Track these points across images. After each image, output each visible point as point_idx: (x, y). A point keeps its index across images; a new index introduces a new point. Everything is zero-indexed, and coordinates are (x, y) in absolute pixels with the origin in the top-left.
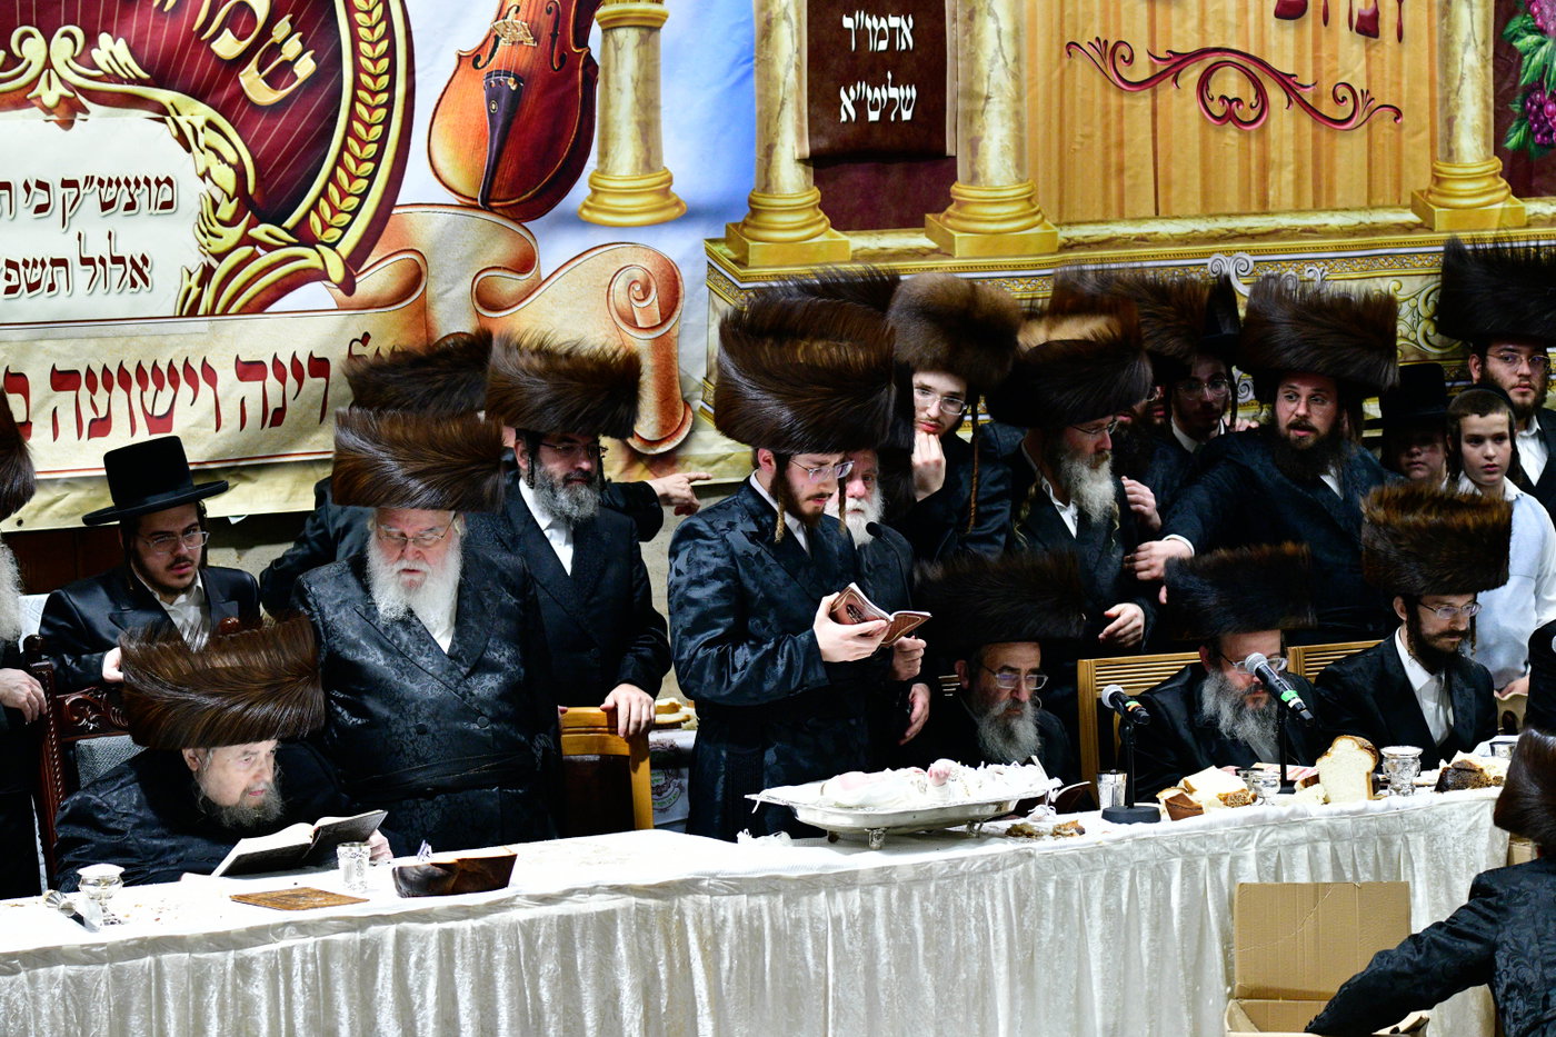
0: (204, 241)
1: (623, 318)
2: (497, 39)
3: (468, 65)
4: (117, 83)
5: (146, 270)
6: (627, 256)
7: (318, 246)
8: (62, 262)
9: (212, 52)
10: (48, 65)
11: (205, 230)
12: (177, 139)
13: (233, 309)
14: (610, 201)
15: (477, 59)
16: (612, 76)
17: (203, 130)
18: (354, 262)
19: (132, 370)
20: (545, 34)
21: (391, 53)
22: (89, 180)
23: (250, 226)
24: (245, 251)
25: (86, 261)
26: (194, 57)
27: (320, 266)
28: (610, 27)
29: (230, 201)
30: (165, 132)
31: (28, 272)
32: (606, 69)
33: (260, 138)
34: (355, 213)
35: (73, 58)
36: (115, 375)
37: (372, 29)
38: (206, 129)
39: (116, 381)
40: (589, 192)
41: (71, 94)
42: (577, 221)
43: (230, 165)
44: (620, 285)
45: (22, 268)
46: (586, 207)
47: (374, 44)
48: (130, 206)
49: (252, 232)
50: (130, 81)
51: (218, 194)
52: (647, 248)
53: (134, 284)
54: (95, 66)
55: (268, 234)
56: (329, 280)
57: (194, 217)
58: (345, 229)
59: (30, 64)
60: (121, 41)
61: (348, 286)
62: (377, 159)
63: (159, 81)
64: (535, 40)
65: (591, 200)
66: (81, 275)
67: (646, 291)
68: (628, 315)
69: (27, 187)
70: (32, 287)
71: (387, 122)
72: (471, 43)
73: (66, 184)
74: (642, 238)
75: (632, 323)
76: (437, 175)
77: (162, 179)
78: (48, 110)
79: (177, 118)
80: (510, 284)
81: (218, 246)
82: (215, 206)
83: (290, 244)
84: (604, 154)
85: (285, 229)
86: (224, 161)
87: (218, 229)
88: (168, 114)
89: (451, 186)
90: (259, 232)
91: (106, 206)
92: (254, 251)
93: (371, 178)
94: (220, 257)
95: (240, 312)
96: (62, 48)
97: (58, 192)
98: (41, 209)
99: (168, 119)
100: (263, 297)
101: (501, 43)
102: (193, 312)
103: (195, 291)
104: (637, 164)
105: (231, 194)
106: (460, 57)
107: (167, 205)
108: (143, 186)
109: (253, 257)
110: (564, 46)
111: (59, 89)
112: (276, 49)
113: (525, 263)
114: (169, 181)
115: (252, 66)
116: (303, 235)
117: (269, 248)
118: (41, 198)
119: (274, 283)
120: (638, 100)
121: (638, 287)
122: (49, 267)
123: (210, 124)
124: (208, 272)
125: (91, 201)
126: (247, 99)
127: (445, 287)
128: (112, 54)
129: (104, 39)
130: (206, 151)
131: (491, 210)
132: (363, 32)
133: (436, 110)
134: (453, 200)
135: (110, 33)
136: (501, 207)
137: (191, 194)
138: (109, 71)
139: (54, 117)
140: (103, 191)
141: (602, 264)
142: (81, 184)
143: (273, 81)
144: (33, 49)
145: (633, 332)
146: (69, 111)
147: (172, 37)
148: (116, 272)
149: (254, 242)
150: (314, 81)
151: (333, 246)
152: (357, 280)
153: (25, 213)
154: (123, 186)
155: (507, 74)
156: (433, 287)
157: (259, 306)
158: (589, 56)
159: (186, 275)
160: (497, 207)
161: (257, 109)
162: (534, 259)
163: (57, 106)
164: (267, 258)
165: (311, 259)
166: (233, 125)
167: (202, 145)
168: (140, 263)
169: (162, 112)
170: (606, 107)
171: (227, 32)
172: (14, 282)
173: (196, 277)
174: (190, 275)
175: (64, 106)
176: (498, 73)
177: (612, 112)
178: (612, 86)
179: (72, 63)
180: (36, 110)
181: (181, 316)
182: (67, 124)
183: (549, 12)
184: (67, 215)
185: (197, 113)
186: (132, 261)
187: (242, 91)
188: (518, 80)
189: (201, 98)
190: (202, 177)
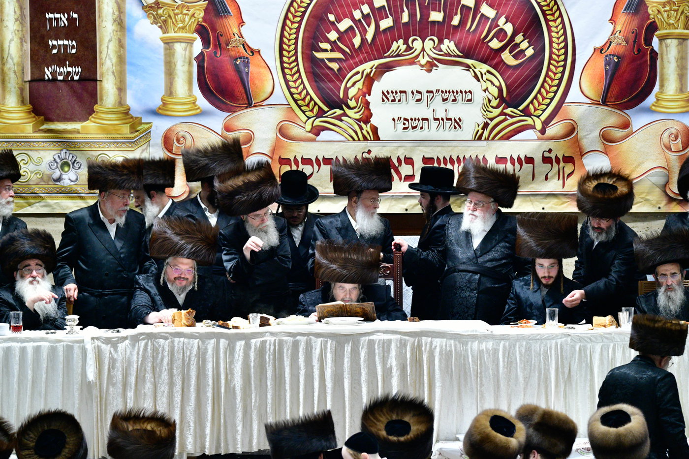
0: (485, 113)
1: (666, 147)
2: (611, 42)
3: (598, 52)
4: (449, 57)
5: (460, 123)
6: (670, 124)
7: (532, 117)
8: (427, 119)
9: (489, 46)
10: (423, 50)
11: (485, 110)
12: (474, 77)
13: (497, 138)
14: (664, 104)
15: (602, 50)
16: (665, 57)
17: (485, 74)
18: (546, 123)
19: (455, 158)
20: (631, 41)
21: (566, 47)
22: (438, 91)
23: (504, 109)
24: (502, 118)
25: (435, 119)
26: (481, 48)
27: (533, 124)
28: (662, 39)
29: (496, 99)
30: (469, 75)
31: (412, 122)
32: (662, 54)
33: (509, 77)
34: (548, 105)
35: (433, 48)
36: (448, 160)
37: (558, 38)
38: (487, 74)
39: (448, 162)
40: (655, 100)
41: (431, 61)
42: (649, 110)
43: (496, 86)
44: (666, 135)
45: (410, 121)
46: (653, 105)
47: (559, 44)
48: (454, 100)
49: (505, 111)
50: (455, 56)
51: (491, 97)
52: (678, 121)
53: (455, 128)
54: (441, 51)
55: (511, 112)
56: (536, 129)
57: (481, 105)
58: (544, 111)
59: (416, 50)
60: (452, 42)
61: (543, 132)
62: (558, 86)
63: (467, 56)
64: (626, 43)
65: (656, 103)
66: (434, 124)
67: (676, 137)
68: (668, 146)
69: (413, 92)
70: (413, 128)
71: (563, 73)
72: (600, 43)
73: (428, 92)
74: (676, 118)
75: (670, 149)
76: (582, 92)
77: (467, 91)
78: (422, 66)
79: (475, 70)
80: (619, 133)
81: (490, 115)
82: (490, 101)
83: (521, 116)
84: (662, 86)
85: (519, 110)
86: (494, 85)
87: (491, 109)
88: (471, 68)
89: (588, 96)
90: (508, 111)
91: (444, 100)
92: (506, 118)
93: (556, 92)
94: (491, 119)
95: (499, 139)
96: (429, 44)
97: (425, 95)
98: (418, 100)
99: (471, 70)
100: (509, 134)
101: (612, 44)
102: (480, 138)
103: (481, 131)
104: (677, 90)
105: (496, 97)
106: (595, 49)
107: (470, 100)
108: (459, 93)
109: (505, 120)
110: (640, 45)
111: (427, 59)
112: (517, 45)
113: (626, 125)
114: (470, 92)
115: (507, 51)
116: (526, 112)
117: (512, 117)
118: (418, 97)
119: (514, 129)
120: (678, 66)
121: (673, 136)
122: (421, 121)
123: (488, 72)
124: (486, 125)
125: (438, 98)
126: (505, 63)
127: (586, 133)
128: (448, 46)
129: (446, 41)
130: (487, 81)
131: (607, 105)
132: (554, 40)
133: (584, 68)
134: (588, 101)
135: (448, 39)
136: (612, 105)
137: (479, 97)
138: (447, 52)
139: (424, 68)
140: (443, 95)
141: (659, 127)
142: (434, 92)
143: (516, 57)
144: (418, 45)
145: (670, 153)
146: (430, 66)
147: (472, 41)
148: (448, 123)
149: (506, 114)
150: (532, 57)
151: (538, 117)
152: (547, 129)
153: (412, 102)
154: (451, 93)
155: (614, 55)
156: (581, 133)
157: (507, 137)
158: (653, 49)
159: (477, 125)
160: (610, 104)
161: (509, 67)
162: (630, 124)
163: (426, 64)
164: (511, 120)
165: (529, 121)
166: (499, 72)
167: (484, 79)
168: (458, 121)
169: (468, 67)
170: (662, 68)
171: (495, 39)
172: (407, 126)
173: (481, 126)
174: (479, 125)
175: (428, 65)
176: (610, 55)
177: (665, 70)
178: (665, 60)
179: (433, 49)
180: (418, 65)
181: (475, 140)
182: (429, 71)
183: (633, 33)
184: (429, 103)
185: (483, 68)
186: (455, 120)
187: (503, 60)
188: (618, 58)
189: (485, 62)
190: (485, 91)
